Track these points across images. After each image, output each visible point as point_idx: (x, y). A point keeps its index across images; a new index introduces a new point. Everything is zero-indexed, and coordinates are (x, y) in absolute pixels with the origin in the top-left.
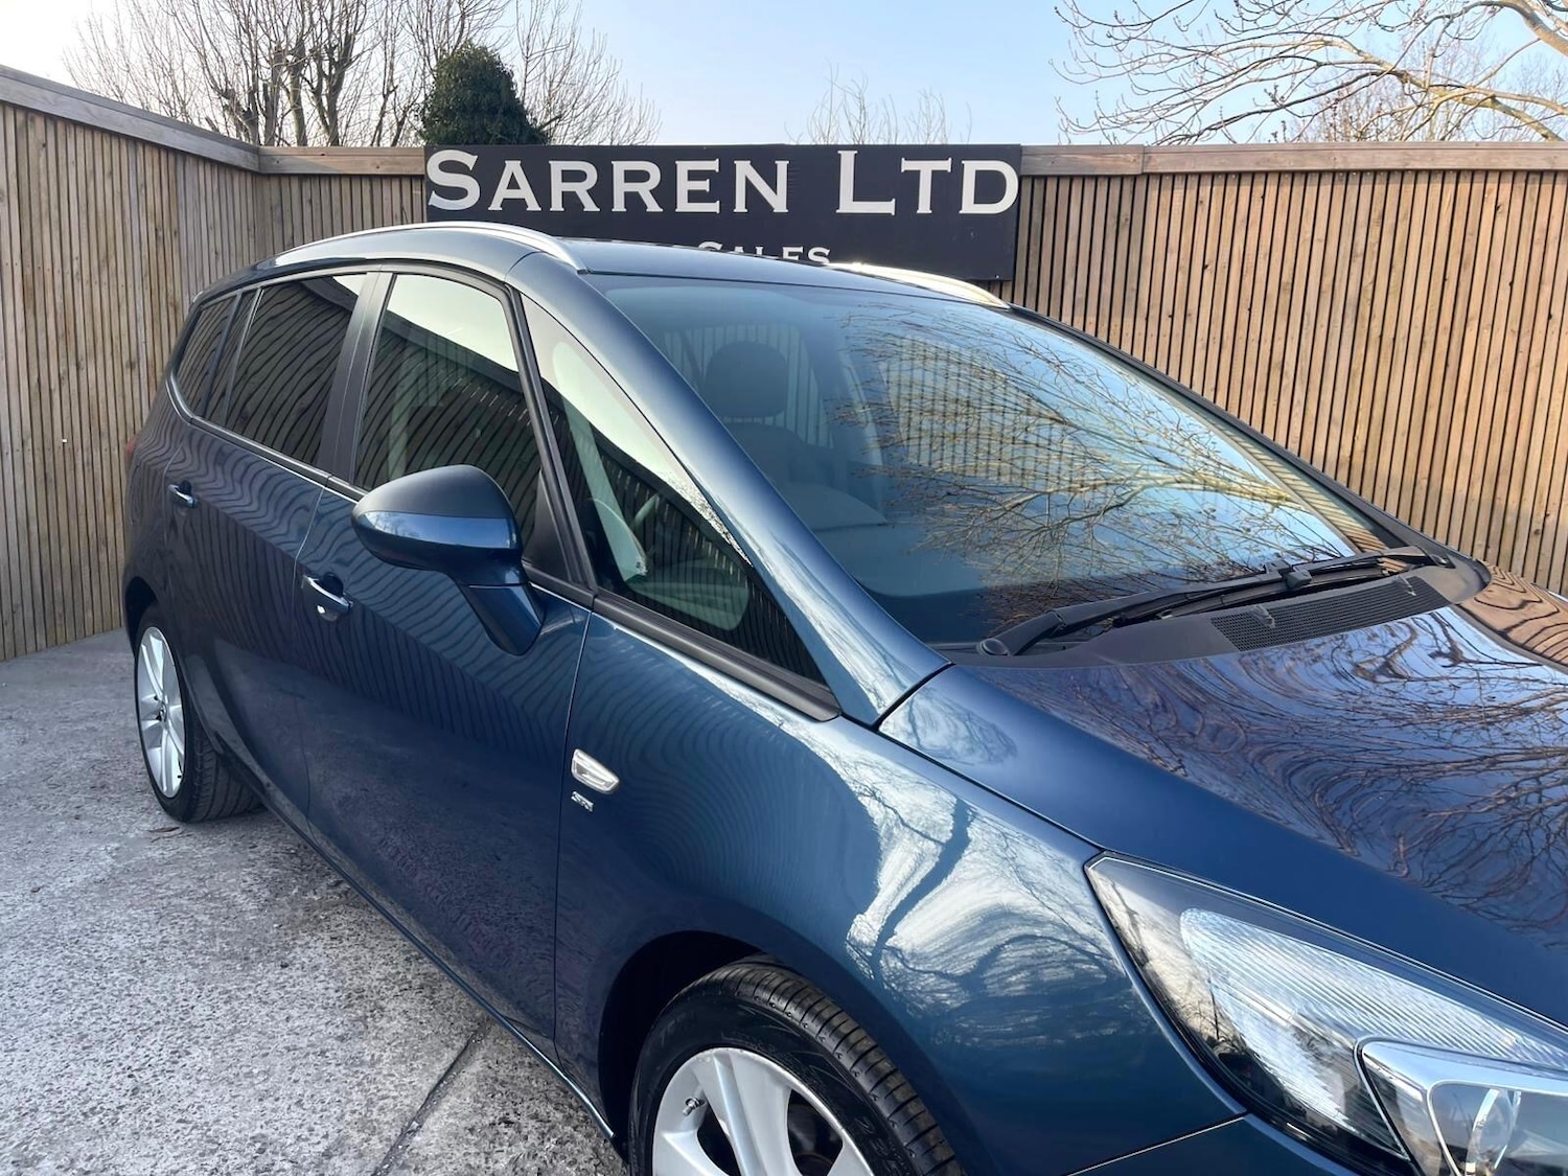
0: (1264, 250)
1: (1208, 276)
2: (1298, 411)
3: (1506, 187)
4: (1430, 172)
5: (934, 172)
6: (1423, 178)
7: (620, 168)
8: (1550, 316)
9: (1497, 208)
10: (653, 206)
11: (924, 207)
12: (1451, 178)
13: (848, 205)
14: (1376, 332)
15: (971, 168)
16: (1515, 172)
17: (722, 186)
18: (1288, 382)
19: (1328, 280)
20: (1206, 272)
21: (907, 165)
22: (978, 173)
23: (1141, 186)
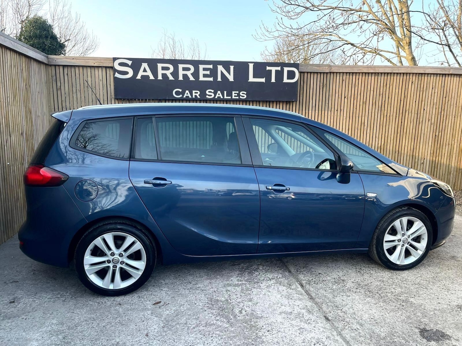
0: (359, 93)
1: (346, 100)
2: (368, 135)
3: (414, 77)
4: (397, 73)
5: (276, 70)
6: (395, 75)
7: (181, 66)
8: (424, 109)
9: (412, 83)
10: (192, 78)
11: (273, 80)
12: (402, 75)
13: (251, 79)
14: (385, 114)
15: (286, 69)
16: (416, 74)
17: (214, 73)
18: (366, 127)
19: (374, 101)
20: (345, 99)
21: (268, 68)
22: (288, 71)
23: (329, 75)
